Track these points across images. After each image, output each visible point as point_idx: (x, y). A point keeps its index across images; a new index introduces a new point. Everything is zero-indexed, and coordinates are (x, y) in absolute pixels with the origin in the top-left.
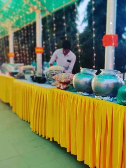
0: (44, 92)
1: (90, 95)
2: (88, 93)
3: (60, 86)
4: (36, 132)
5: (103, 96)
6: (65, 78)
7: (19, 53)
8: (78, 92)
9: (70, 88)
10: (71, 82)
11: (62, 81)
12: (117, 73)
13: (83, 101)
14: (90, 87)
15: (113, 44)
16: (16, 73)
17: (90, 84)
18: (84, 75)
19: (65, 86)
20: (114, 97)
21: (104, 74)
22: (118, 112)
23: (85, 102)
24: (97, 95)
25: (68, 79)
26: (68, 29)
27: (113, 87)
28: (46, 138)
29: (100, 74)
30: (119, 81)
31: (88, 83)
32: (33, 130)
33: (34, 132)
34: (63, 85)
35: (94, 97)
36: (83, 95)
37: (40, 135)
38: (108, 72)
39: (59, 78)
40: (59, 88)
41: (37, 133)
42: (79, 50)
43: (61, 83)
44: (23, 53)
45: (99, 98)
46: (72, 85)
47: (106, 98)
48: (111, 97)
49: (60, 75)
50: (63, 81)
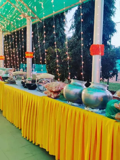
0: (35, 99)
1: (80, 106)
2: (78, 103)
3: (51, 95)
4: (26, 137)
5: (93, 108)
6: (56, 88)
7: (10, 56)
8: (69, 102)
9: (60, 97)
10: (62, 91)
11: (52, 89)
12: (105, 87)
13: (74, 113)
14: (80, 98)
15: (100, 54)
16: (7, 78)
17: (80, 95)
18: (74, 86)
19: (56, 95)
20: (103, 109)
21: (93, 87)
22: (108, 125)
23: (76, 113)
24: (86, 107)
25: (59, 88)
26: (57, 34)
27: (102, 100)
28: (36, 144)
29: (90, 86)
30: (108, 95)
31: (78, 94)
32: (24, 135)
33: (25, 137)
34: (54, 94)
35: (84, 109)
36: (73, 105)
37: (30, 141)
38: (97, 85)
39: (50, 87)
40: (50, 96)
41: (27, 139)
42: (68, 58)
43: (51, 91)
44: (13, 57)
45: (89, 110)
46: (63, 94)
47: (95, 110)
48: (100, 109)
49: (50, 83)
50: (54, 90)
